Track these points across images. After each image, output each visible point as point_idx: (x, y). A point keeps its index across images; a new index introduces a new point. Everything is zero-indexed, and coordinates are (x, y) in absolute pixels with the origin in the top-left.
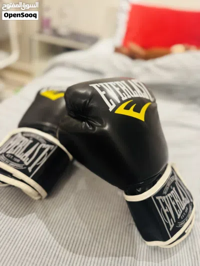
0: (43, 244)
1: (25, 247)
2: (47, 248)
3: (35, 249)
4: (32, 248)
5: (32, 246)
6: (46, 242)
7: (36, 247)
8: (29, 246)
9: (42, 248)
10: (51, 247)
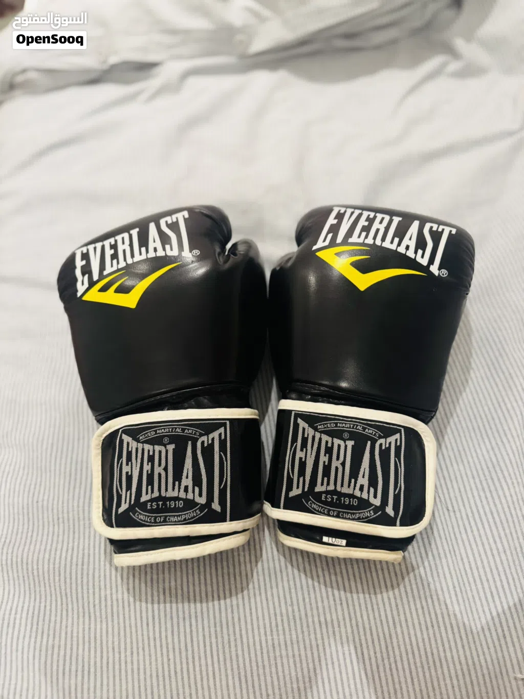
0: (291, 617)
1: (263, 638)
2: (301, 619)
3: (281, 632)
4: (275, 633)
5: (274, 629)
6: (293, 611)
7: (280, 628)
8: (268, 633)
9: (292, 624)
10: (306, 615)
